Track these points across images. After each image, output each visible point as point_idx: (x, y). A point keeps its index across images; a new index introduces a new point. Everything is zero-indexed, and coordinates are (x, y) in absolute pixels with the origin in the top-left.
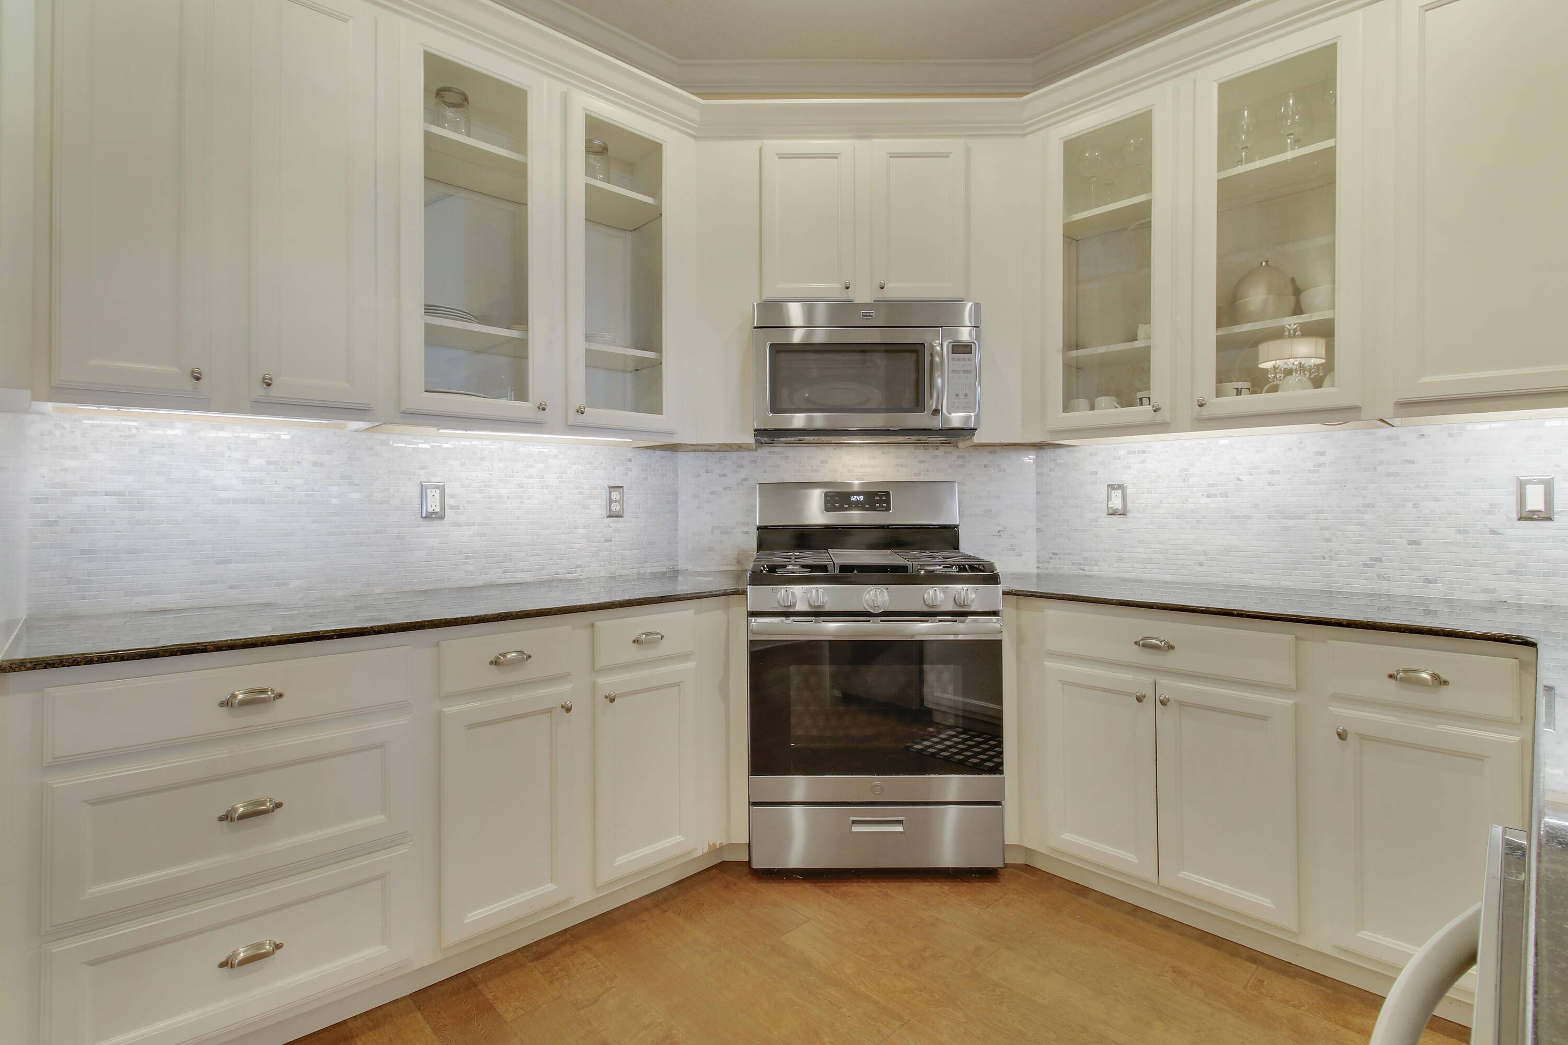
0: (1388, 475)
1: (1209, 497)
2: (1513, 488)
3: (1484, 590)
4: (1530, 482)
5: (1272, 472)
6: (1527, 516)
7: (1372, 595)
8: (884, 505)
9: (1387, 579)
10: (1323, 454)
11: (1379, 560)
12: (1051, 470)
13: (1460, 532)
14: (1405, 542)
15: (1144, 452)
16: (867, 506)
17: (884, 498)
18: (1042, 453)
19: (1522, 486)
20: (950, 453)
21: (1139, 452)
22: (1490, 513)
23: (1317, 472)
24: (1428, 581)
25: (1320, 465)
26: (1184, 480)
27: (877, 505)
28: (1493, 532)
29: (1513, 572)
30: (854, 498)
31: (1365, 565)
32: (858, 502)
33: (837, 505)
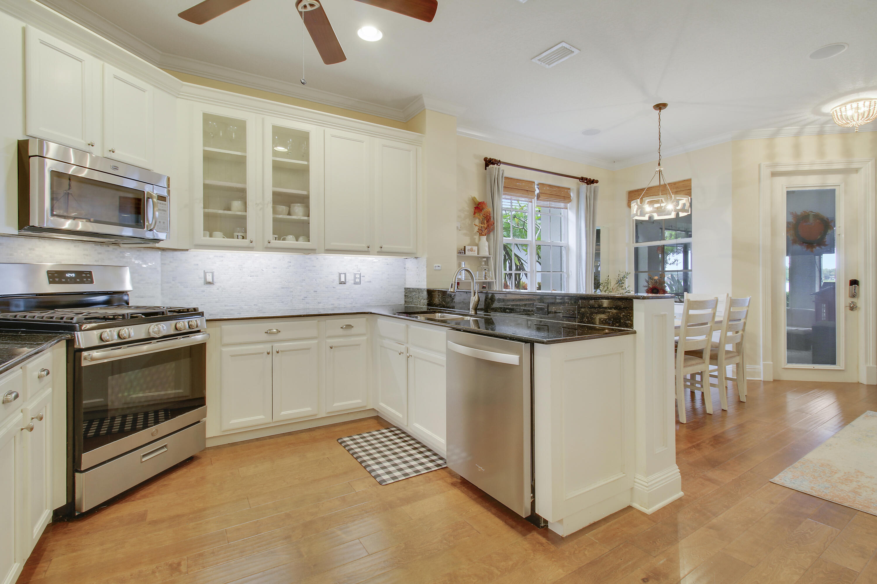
0: (309, 270)
1: (251, 277)
2: (338, 275)
3: (332, 304)
4: (342, 273)
5: (274, 268)
6: (341, 283)
7: (304, 309)
8: (89, 280)
9: (308, 303)
10: (290, 262)
11: (306, 297)
12: (170, 262)
13: (326, 288)
14: (313, 291)
15: (222, 257)
16: (78, 280)
17: (88, 275)
18: (165, 253)
19: (340, 274)
20: (116, 249)
21: (220, 257)
22: (333, 282)
23: (289, 268)
24: (319, 303)
25: (290, 266)
26: (241, 270)
27: (85, 280)
28: (334, 288)
29: (338, 299)
30: (68, 275)
31: (303, 299)
32: (71, 278)
33: (57, 280)
